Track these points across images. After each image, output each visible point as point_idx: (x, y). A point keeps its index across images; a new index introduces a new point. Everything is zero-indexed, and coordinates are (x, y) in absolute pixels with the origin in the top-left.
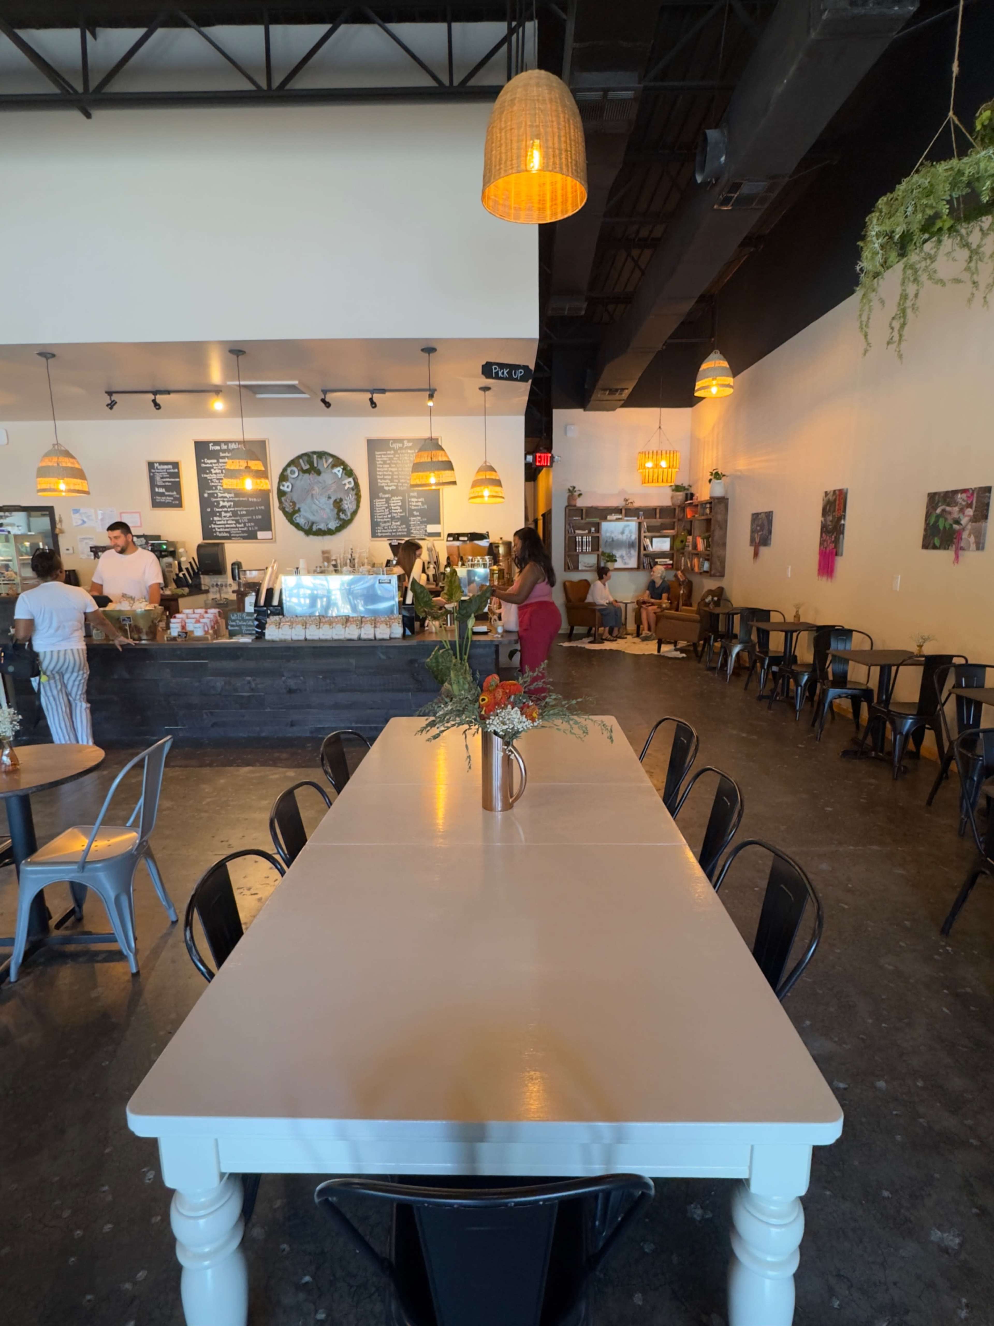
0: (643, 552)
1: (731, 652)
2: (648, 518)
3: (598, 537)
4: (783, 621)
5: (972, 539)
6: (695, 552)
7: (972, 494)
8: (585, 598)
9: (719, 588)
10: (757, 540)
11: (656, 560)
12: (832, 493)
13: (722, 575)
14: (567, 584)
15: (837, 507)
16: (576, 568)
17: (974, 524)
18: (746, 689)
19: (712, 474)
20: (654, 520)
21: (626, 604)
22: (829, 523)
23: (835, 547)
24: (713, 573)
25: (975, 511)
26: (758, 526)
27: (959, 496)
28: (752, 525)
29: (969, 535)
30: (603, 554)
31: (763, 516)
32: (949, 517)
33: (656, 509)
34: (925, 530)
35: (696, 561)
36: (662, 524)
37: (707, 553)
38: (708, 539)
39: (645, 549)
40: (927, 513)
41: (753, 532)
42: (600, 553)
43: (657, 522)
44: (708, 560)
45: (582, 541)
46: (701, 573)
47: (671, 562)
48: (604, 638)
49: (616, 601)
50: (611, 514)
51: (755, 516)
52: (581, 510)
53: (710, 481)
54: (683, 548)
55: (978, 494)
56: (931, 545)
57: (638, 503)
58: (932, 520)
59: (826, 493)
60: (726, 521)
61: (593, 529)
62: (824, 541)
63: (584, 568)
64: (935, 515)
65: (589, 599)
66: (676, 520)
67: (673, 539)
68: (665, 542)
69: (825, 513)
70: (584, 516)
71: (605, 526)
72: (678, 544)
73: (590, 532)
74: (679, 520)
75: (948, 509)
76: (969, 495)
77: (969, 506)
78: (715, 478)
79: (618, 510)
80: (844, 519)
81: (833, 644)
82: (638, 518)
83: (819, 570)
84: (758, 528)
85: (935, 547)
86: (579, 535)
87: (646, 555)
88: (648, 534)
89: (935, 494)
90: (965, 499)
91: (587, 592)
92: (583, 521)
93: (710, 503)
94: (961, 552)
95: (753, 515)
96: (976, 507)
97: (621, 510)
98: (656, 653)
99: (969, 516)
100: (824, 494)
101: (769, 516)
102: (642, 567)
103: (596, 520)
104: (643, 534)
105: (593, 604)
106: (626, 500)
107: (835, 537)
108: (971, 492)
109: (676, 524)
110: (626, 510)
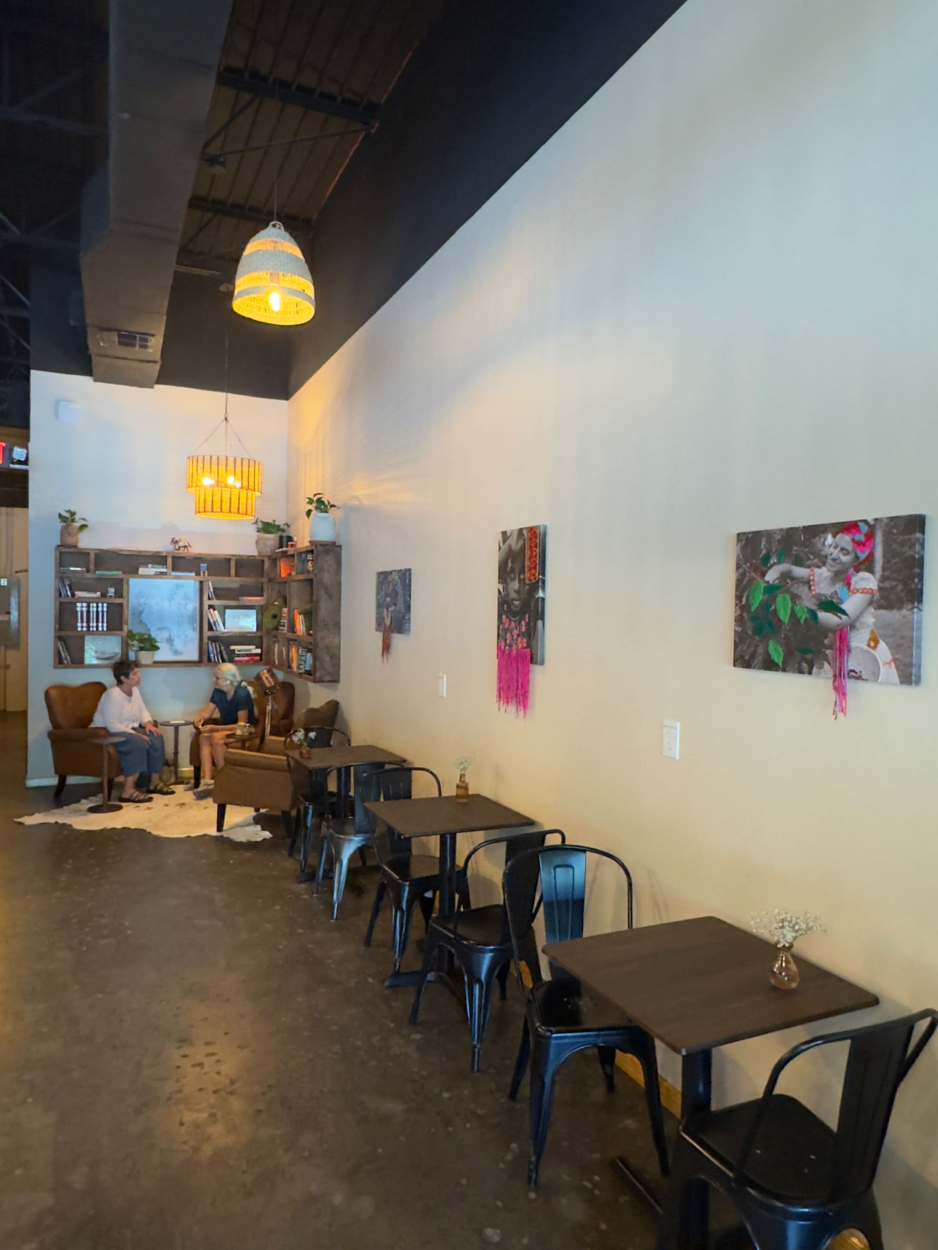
0: (207, 634)
1: (339, 853)
2: (216, 575)
3: (121, 605)
4: (436, 795)
5: (883, 652)
6: (290, 635)
7: (870, 536)
8: (91, 720)
9: (329, 703)
10: (388, 622)
11: (232, 647)
12: (515, 535)
13: (335, 680)
14: (53, 693)
15: (527, 563)
16: (78, 661)
17: (883, 612)
18: (368, 942)
19: (311, 501)
20: (227, 578)
21: (177, 727)
22: (513, 595)
23: (529, 646)
24: (318, 674)
25: (883, 579)
26: (387, 595)
27: (830, 539)
28: (378, 593)
29: (874, 641)
30: (131, 635)
31: (396, 576)
32: (803, 591)
33: (229, 560)
34: (739, 620)
35: (293, 651)
36: (241, 586)
37: (310, 639)
38: (310, 615)
39: (210, 628)
40: (739, 582)
41: (380, 605)
42: (125, 633)
43: (232, 582)
44: (310, 651)
45: (88, 612)
46: (300, 674)
47: (259, 651)
48: (125, 796)
49: (155, 724)
50: (145, 564)
51: (383, 577)
52: (85, 554)
53: (309, 513)
54: (276, 629)
55: (887, 535)
56: (759, 659)
57: (198, 548)
58: (758, 598)
59: (504, 533)
60: (339, 584)
61: (111, 591)
62: (506, 630)
63: (95, 662)
64: (763, 585)
65: (98, 721)
66: (265, 580)
67: (261, 611)
68: (249, 616)
69: (504, 574)
70: (92, 567)
71: (135, 585)
72: (269, 623)
73: (104, 595)
74: (270, 580)
75: (800, 572)
76: (860, 537)
77: (867, 565)
78: (316, 508)
79: (158, 559)
80: (544, 589)
81: (545, 876)
82: (198, 574)
83: (500, 690)
84: (388, 599)
85: (769, 665)
86: (82, 600)
87: (214, 639)
88: (215, 602)
89: (757, 535)
90: (850, 547)
91: (94, 709)
92: (88, 575)
93: (311, 552)
94: (851, 685)
95: (380, 574)
96: (884, 569)
97: (166, 557)
98: (213, 831)
99: (864, 591)
100: (500, 537)
101: (406, 576)
102: (205, 658)
103: (118, 574)
104: (206, 603)
105: (104, 732)
106: (175, 542)
107: (528, 625)
108: (864, 528)
109: (265, 587)
110: (174, 558)
